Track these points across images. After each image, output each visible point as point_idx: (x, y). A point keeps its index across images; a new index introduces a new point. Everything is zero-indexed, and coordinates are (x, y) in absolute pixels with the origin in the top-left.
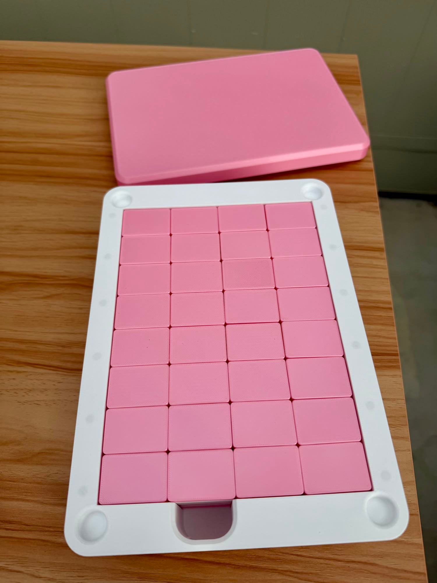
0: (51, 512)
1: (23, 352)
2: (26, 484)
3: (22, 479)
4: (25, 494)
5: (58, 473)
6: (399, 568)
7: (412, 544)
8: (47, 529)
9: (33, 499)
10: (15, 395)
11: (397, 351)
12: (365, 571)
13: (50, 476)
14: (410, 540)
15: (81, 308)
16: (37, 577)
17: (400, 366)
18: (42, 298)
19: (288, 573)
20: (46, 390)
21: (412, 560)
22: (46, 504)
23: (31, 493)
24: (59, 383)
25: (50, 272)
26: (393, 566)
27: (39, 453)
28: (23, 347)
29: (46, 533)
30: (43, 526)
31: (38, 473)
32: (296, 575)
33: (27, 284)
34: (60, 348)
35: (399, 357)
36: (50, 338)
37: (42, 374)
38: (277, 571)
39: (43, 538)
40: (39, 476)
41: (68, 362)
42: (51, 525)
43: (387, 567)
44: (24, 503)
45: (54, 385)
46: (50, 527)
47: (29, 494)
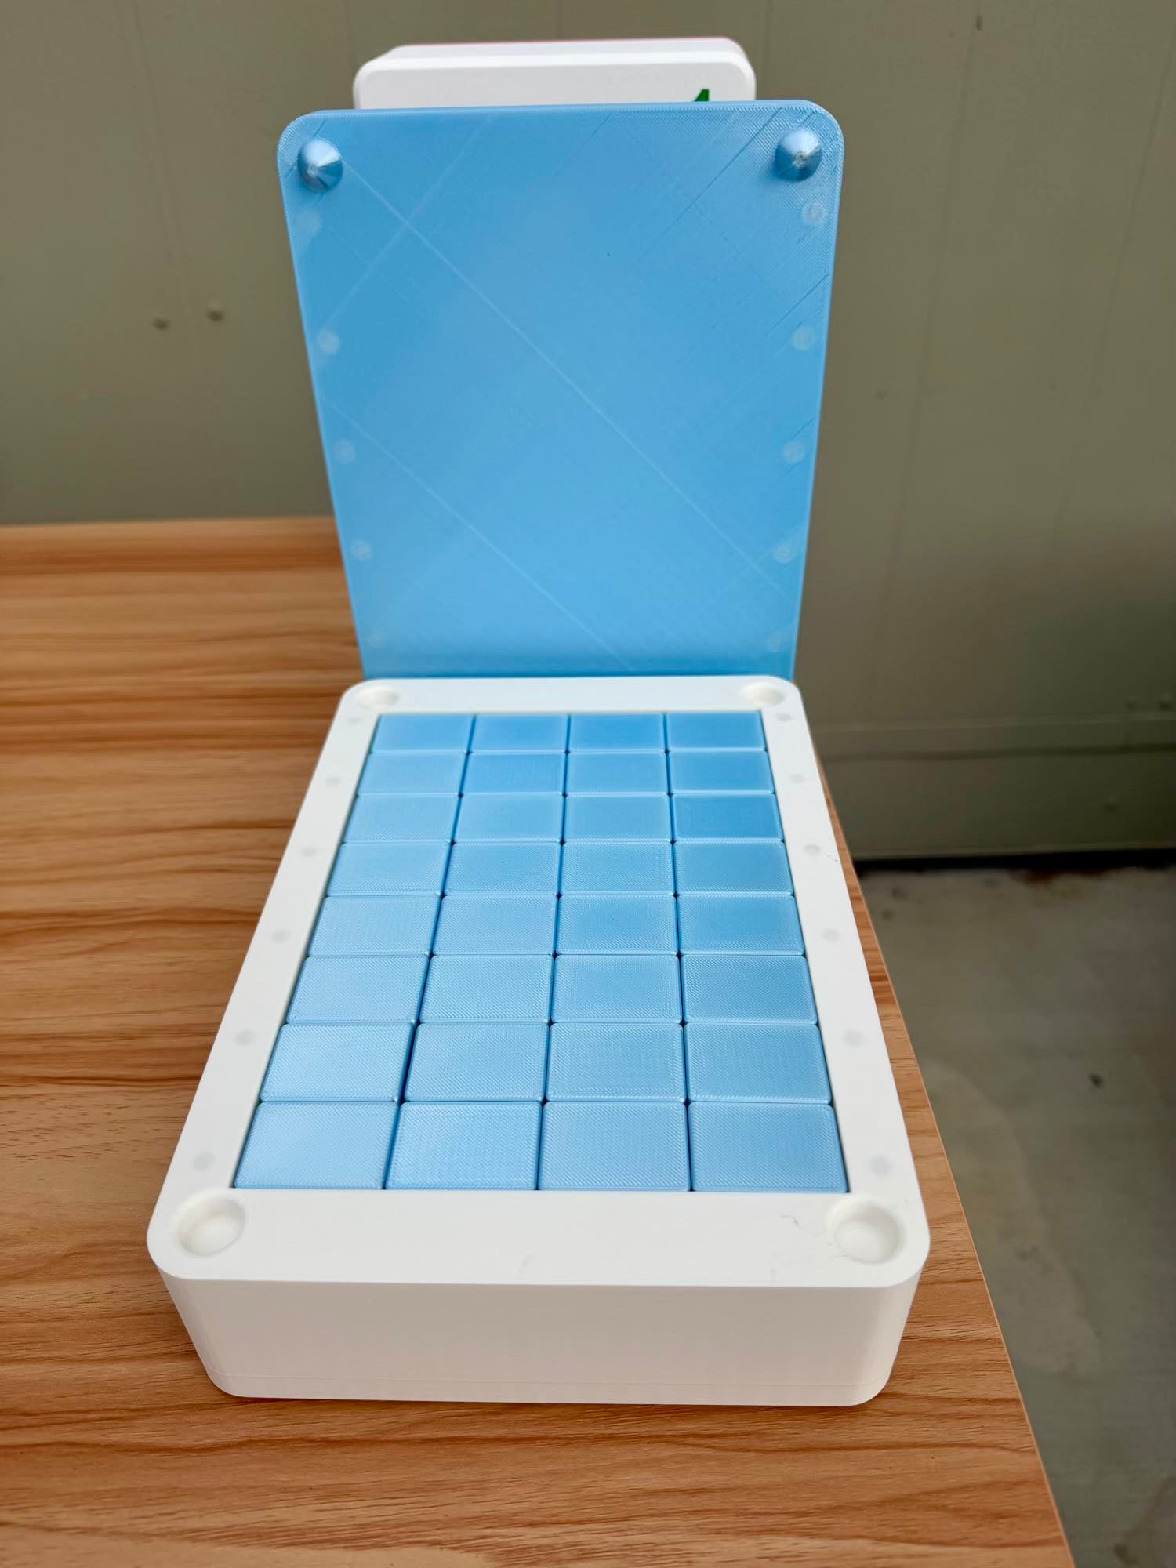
0: (93, 1379)
1: (34, 1058)
2: (31, 1326)
3: (21, 1315)
4: (28, 1346)
5: (112, 1292)
6: (955, 1396)
7: (978, 1341)
8: (81, 1416)
9: (49, 1356)
10: (16, 1143)
11: (883, 971)
12: (877, 1413)
13: (93, 1301)
14: (969, 1334)
15: (171, 964)
16: (51, 1530)
17: (895, 998)
18: (81, 953)
19: (691, 1440)
20: (87, 1125)
21: (984, 1375)
22: (81, 1361)
23: (42, 1342)
24: (120, 1108)
25: (101, 905)
26: (940, 1394)
27: (66, 1256)
28: (35, 1047)
29: (79, 1426)
30: (69, 1412)
31: (62, 1297)
32: (709, 1441)
33: (51, 930)
34: (124, 1042)
35: (890, 983)
36: (98, 1025)
37: (79, 1095)
38: (664, 1439)
39: (71, 1437)
40: (65, 1304)
41: (143, 1066)
42: (93, 1408)
43: (927, 1398)
44: (23, 1366)
45: (109, 1114)
46: (88, 1412)
47: (39, 1345)
